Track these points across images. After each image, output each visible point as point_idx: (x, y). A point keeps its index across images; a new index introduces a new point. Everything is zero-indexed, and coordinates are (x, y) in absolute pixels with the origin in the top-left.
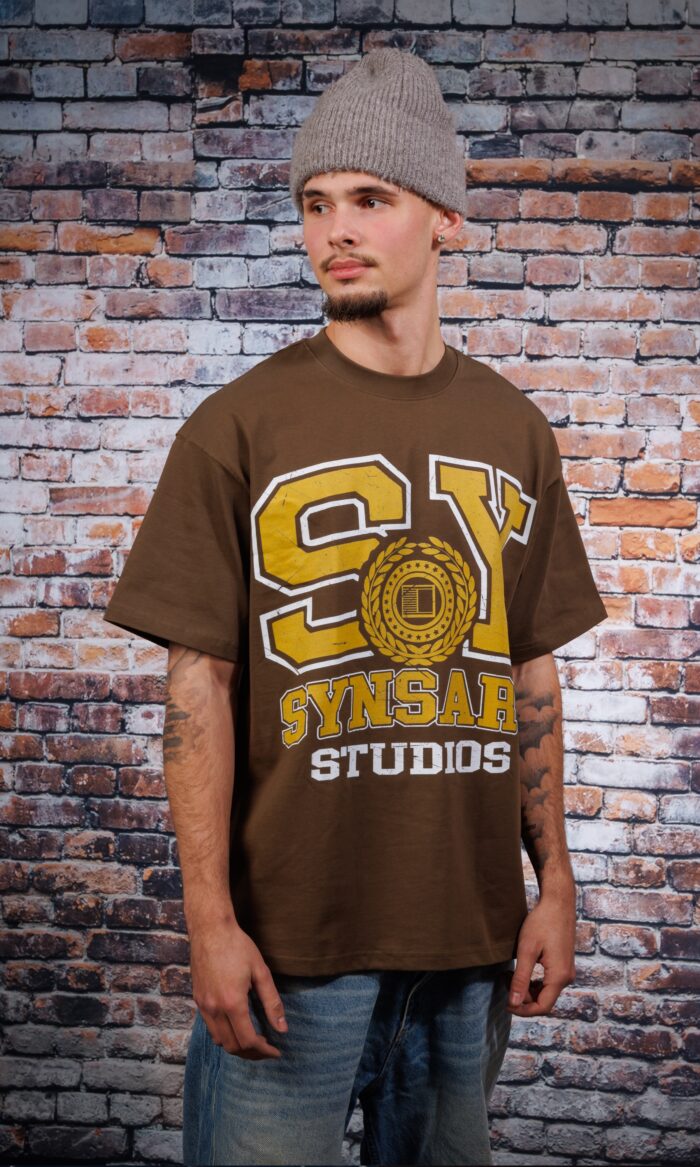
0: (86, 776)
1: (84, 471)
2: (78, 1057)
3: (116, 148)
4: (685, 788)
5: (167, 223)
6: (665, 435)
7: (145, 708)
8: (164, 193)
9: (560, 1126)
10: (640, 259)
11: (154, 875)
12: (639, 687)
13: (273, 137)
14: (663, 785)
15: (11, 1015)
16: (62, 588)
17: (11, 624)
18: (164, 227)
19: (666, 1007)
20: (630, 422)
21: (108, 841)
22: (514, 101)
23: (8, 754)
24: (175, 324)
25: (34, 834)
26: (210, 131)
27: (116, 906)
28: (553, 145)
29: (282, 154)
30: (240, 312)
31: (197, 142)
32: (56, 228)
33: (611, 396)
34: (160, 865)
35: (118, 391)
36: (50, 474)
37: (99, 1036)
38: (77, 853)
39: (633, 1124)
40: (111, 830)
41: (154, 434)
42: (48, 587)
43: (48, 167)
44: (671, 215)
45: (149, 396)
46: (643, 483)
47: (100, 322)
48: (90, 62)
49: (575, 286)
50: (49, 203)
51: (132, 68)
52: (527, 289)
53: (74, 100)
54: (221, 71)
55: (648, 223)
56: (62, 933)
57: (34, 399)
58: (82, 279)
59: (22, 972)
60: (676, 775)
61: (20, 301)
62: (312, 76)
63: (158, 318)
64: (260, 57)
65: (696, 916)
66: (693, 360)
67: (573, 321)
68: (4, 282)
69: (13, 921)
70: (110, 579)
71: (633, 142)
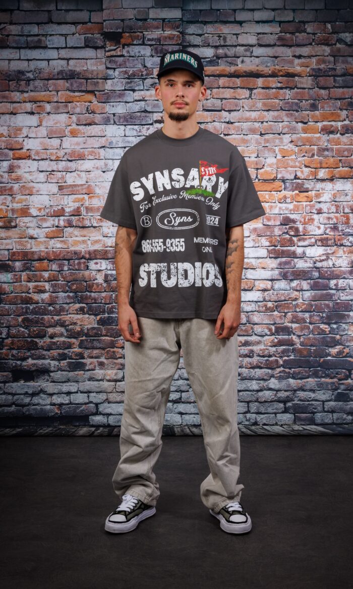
0: (75, 285)
1: (70, 179)
2: (77, 382)
3: (78, 65)
4: (281, 278)
5: (97, 91)
6: (271, 160)
7: (95, 261)
8: (95, 80)
9: (243, 393)
10: (261, 101)
11: (101, 318)
12: (265, 245)
13: (134, 60)
14: (274, 278)
15: (52, 369)
16: (64, 220)
17: (46, 234)
18: (96, 92)
19: (277, 351)
20: (259, 156)
21: (84, 307)
22: (216, 47)
23: (47, 279)
24: (101, 126)
25: (58, 307)
26: (111, 58)
27: (88, 330)
28: (230, 62)
29: (137, 66)
30: (124, 122)
31: (107, 62)
32: (57, 93)
33: (252, 147)
34: (103, 315)
35: (82, 150)
36: (58, 180)
37: (84, 374)
38: (73, 312)
39: (267, 390)
40: (85, 303)
41: (95, 165)
42: (59, 220)
43: (54, 72)
44: (271, 85)
45: (93, 152)
46: (264, 176)
47: (74, 126)
48: (67, 35)
49: (239, 110)
50: (54, 85)
51: (83, 37)
52: (223, 111)
53: (62, 48)
54: (114, 38)
55: (263, 88)
56: (69, 340)
57: (51, 154)
58: (67, 111)
59: (56, 354)
60: (278, 274)
61: (45, 119)
62: (146, 39)
63: (95, 124)
64: (128, 32)
65: (286, 321)
66: (279, 134)
67: (239, 122)
68: (39, 113)
69: (52, 337)
70: (81, 217)
71: (257, 61)
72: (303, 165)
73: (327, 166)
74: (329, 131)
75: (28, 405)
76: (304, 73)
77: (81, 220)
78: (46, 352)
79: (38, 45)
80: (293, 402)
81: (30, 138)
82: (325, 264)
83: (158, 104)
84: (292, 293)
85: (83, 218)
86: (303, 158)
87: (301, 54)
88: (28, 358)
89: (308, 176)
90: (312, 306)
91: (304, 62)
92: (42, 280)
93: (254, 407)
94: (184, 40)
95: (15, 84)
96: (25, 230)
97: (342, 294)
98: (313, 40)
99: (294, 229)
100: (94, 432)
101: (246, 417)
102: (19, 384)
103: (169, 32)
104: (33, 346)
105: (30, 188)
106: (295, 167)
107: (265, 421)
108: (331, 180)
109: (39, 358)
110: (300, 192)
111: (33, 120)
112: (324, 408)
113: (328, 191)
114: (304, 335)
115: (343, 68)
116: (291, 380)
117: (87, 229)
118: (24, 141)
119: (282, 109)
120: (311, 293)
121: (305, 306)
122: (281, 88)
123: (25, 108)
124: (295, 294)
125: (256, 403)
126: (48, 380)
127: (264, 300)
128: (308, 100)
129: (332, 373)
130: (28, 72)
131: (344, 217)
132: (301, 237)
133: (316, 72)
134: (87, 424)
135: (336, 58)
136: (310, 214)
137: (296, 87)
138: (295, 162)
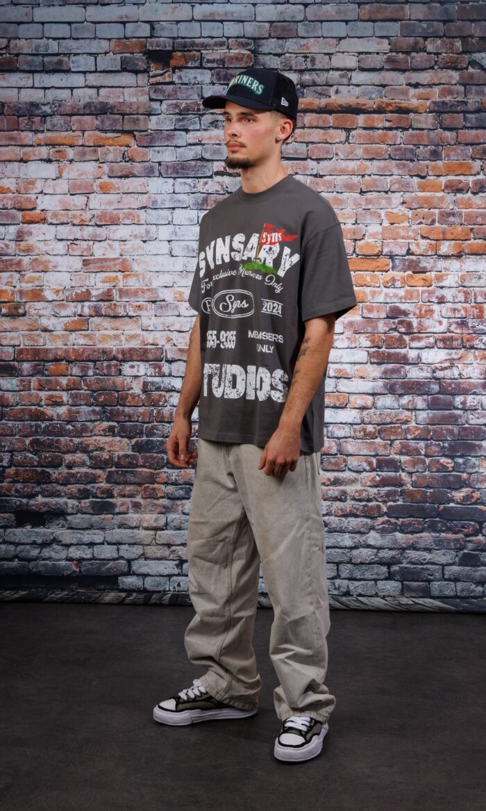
0: (103, 396)
1: (99, 251)
2: (103, 529)
3: (112, 95)
4: (386, 392)
5: (137, 131)
6: (374, 228)
7: (130, 363)
8: (135, 116)
9: (331, 550)
10: (361, 146)
11: (137, 442)
12: (364, 346)
13: (187, 89)
14: (376, 391)
15: (70, 510)
16: (89, 307)
17: (65, 325)
18: (135, 133)
19: (379, 493)
20: (358, 222)
21: (114, 427)
22: (301, 72)
23: (65, 387)
24: (142, 179)
25: (79, 425)
26: (157, 86)
27: (119, 458)
28: (320, 92)
29: (192, 97)
30: (172, 173)
31: (151, 92)
32: (83, 134)
33: (349, 210)
34: (140, 437)
35: (115, 212)
36: (83, 252)
37: (113, 519)
38: (99, 433)
39: (364, 547)
40: (116, 421)
41: (132, 232)
42: (83, 307)
43: (79, 105)
44: (376, 125)
45: (130, 214)
46: (365, 251)
47: (105, 179)
48: (98, 54)
49: (332, 158)
50: (80, 122)
51: (118, 57)
52: (309, 160)
53: (90, 72)
54: (161, 58)
55: (365, 128)
56: (93, 471)
57: (74, 216)
58: (96, 158)
59: (75, 490)
60: (382, 387)
61: (67, 169)
62: (205, 60)
63: (133, 176)
64: (180, 51)
65: (393, 451)
66: (386, 192)
67: (331, 175)
68: (59, 161)
69: (70, 467)
70: (113, 302)
71: (357, 90)
72: (419, 236)
73: (453, 237)
74: (457, 189)
75: (35, 560)
76: (422, 108)
77: (113, 307)
78: (62, 487)
79: (58, 68)
80: (401, 565)
81: (45, 194)
82: (447, 373)
83: (219, 149)
84: (402, 413)
85: (115, 305)
86: (420, 226)
87: (419, 81)
88: (37, 495)
89: (427, 250)
90: (429, 431)
91: (423, 93)
92: (58, 388)
93: (346, 570)
94: (256, 62)
95: (26, 121)
96: (37, 319)
97: (471, 416)
98: (436, 62)
99: (405, 324)
100: (124, 599)
101: (334, 583)
102: (24, 530)
103: (237, 51)
104: (45, 479)
105: (45, 262)
106: (409, 238)
107: (360, 591)
108: (459, 256)
109: (52, 495)
110: (414, 272)
111: (50, 170)
112: (443, 574)
113: (454, 271)
114: (418, 472)
115: (477, 102)
116: (398, 535)
117: (121, 319)
118: (37, 198)
119: (390, 158)
120: (428, 414)
121: (419, 431)
122: (390, 129)
123: (40, 153)
124: (405, 414)
125: (349, 565)
126: (63, 526)
127: (363, 422)
128: (427, 146)
129: (456, 526)
130: (44, 105)
131: (477, 309)
132: (415, 335)
133: (439, 106)
134: (115, 587)
135: (467, 87)
136: (428, 304)
137: (411, 127)
138: (408, 231)
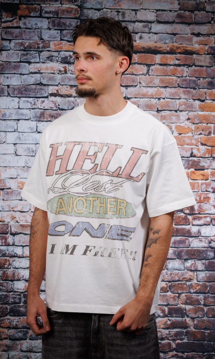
4: (175, 257)
10: (158, 77)
13: (30, 32)
19: (170, 334)
26: (7, 30)
29: (33, 38)
30: (18, 94)
31: (2, 33)
44: (169, 62)
49: (136, 86)
54: (11, 8)
55: (161, 65)
60: (172, 253)
62: (44, 12)
64: (25, 4)
65: (180, 302)
66: (176, 111)
67: (135, 98)
71: (155, 37)
72: (200, 143)
76: (202, 51)
83: (54, 77)
84: (187, 273)
86: (200, 136)
87: (200, 32)
89: (205, 154)
90: (206, 287)
91: (202, 40)
94: (82, 14)
98: (212, 18)
99: (189, 208)
103: (67, 6)
106: (192, 144)
110: (196, 170)
114: (198, 317)
119: (179, 86)
120: (206, 274)
121: (200, 287)
122: (179, 65)
124: (189, 274)
128: (206, 78)
132: (196, 215)
133: (214, 50)
136: (206, 193)
137: (194, 64)
138: (192, 139)
